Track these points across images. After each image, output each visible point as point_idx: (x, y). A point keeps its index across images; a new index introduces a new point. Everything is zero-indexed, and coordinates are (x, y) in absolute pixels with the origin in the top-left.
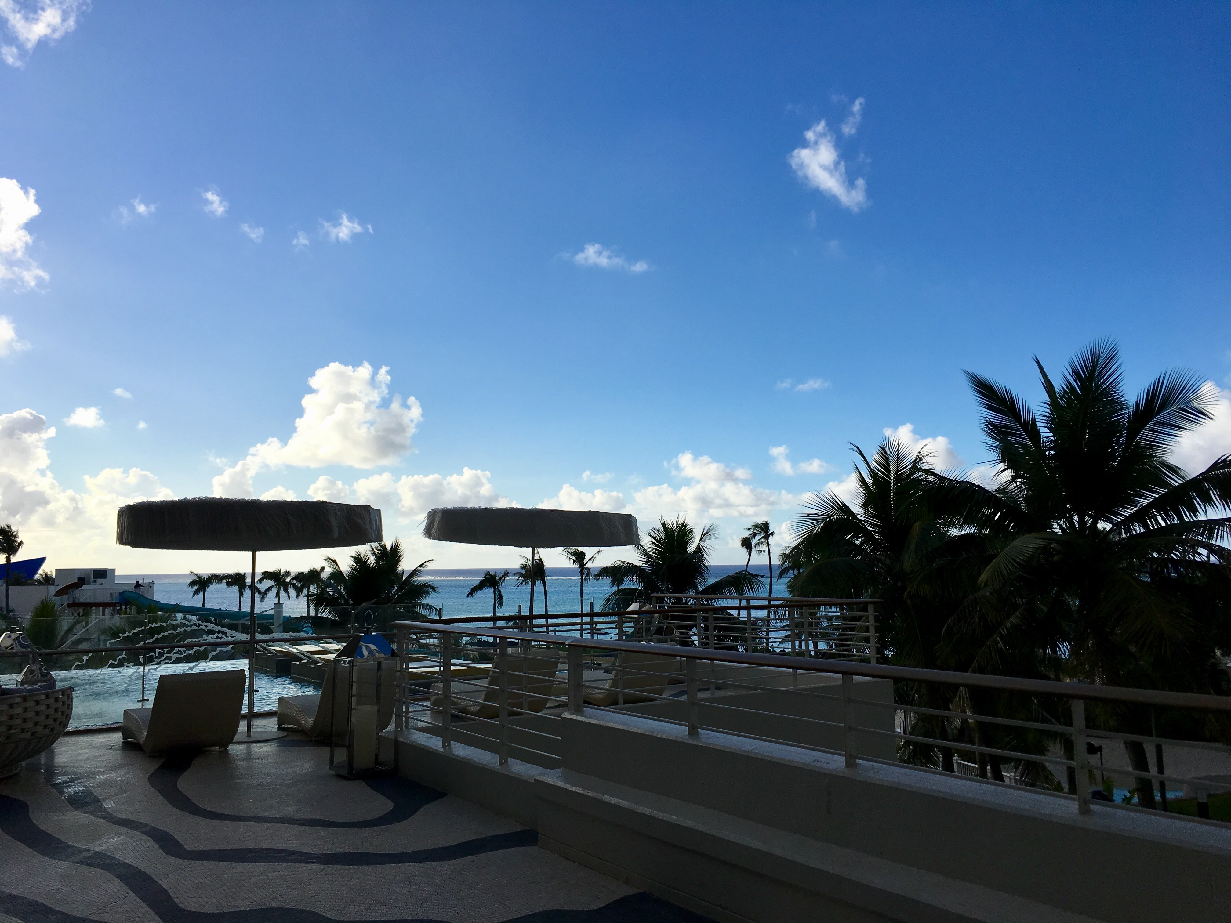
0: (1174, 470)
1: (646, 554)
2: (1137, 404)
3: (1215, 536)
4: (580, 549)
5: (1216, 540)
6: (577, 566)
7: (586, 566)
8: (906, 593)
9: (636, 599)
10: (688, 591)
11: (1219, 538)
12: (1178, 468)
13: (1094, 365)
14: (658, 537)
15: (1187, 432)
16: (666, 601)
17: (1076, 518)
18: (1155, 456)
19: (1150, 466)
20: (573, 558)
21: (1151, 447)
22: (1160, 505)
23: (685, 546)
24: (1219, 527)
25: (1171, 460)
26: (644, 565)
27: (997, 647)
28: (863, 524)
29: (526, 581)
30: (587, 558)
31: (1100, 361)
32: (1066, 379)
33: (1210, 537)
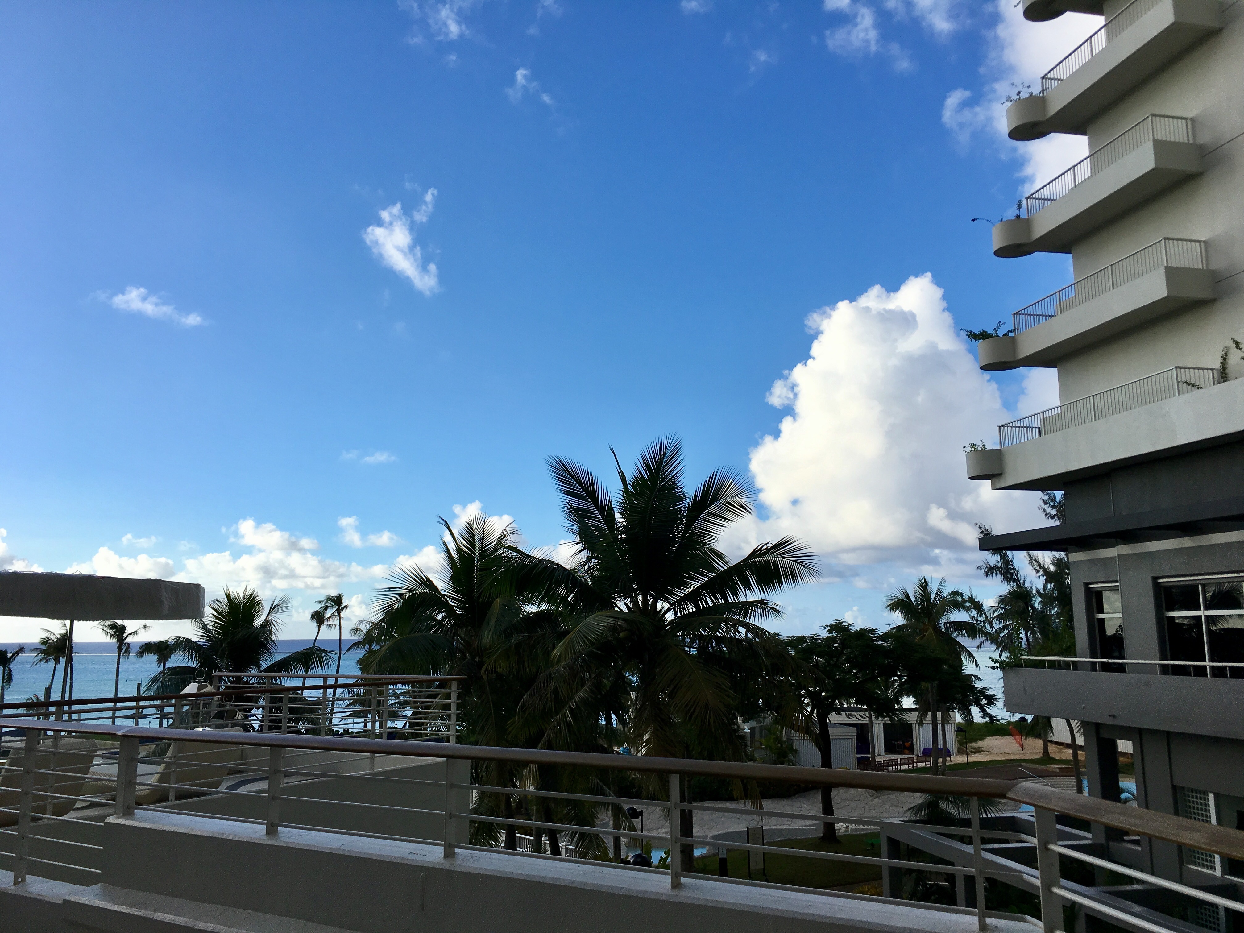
0: (719, 555)
1: (204, 627)
2: (696, 496)
3: (749, 615)
4: (119, 622)
5: (750, 618)
6: (114, 640)
7: (126, 641)
8: (484, 668)
9: (195, 679)
10: (251, 668)
11: (752, 617)
12: (723, 555)
13: (662, 458)
14: (220, 609)
15: (731, 523)
16: (224, 680)
17: (640, 597)
18: (705, 543)
19: (700, 551)
20: (111, 631)
21: (703, 535)
22: (710, 587)
23: (251, 618)
24: (752, 608)
25: (719, 547)
26: (201, 640)
27: (566, 720)
28: (446, 599)
29: (46, 657)
30: (128, 631)
31: (666, 455)
32: (638, 469)
33: (745, 616)
